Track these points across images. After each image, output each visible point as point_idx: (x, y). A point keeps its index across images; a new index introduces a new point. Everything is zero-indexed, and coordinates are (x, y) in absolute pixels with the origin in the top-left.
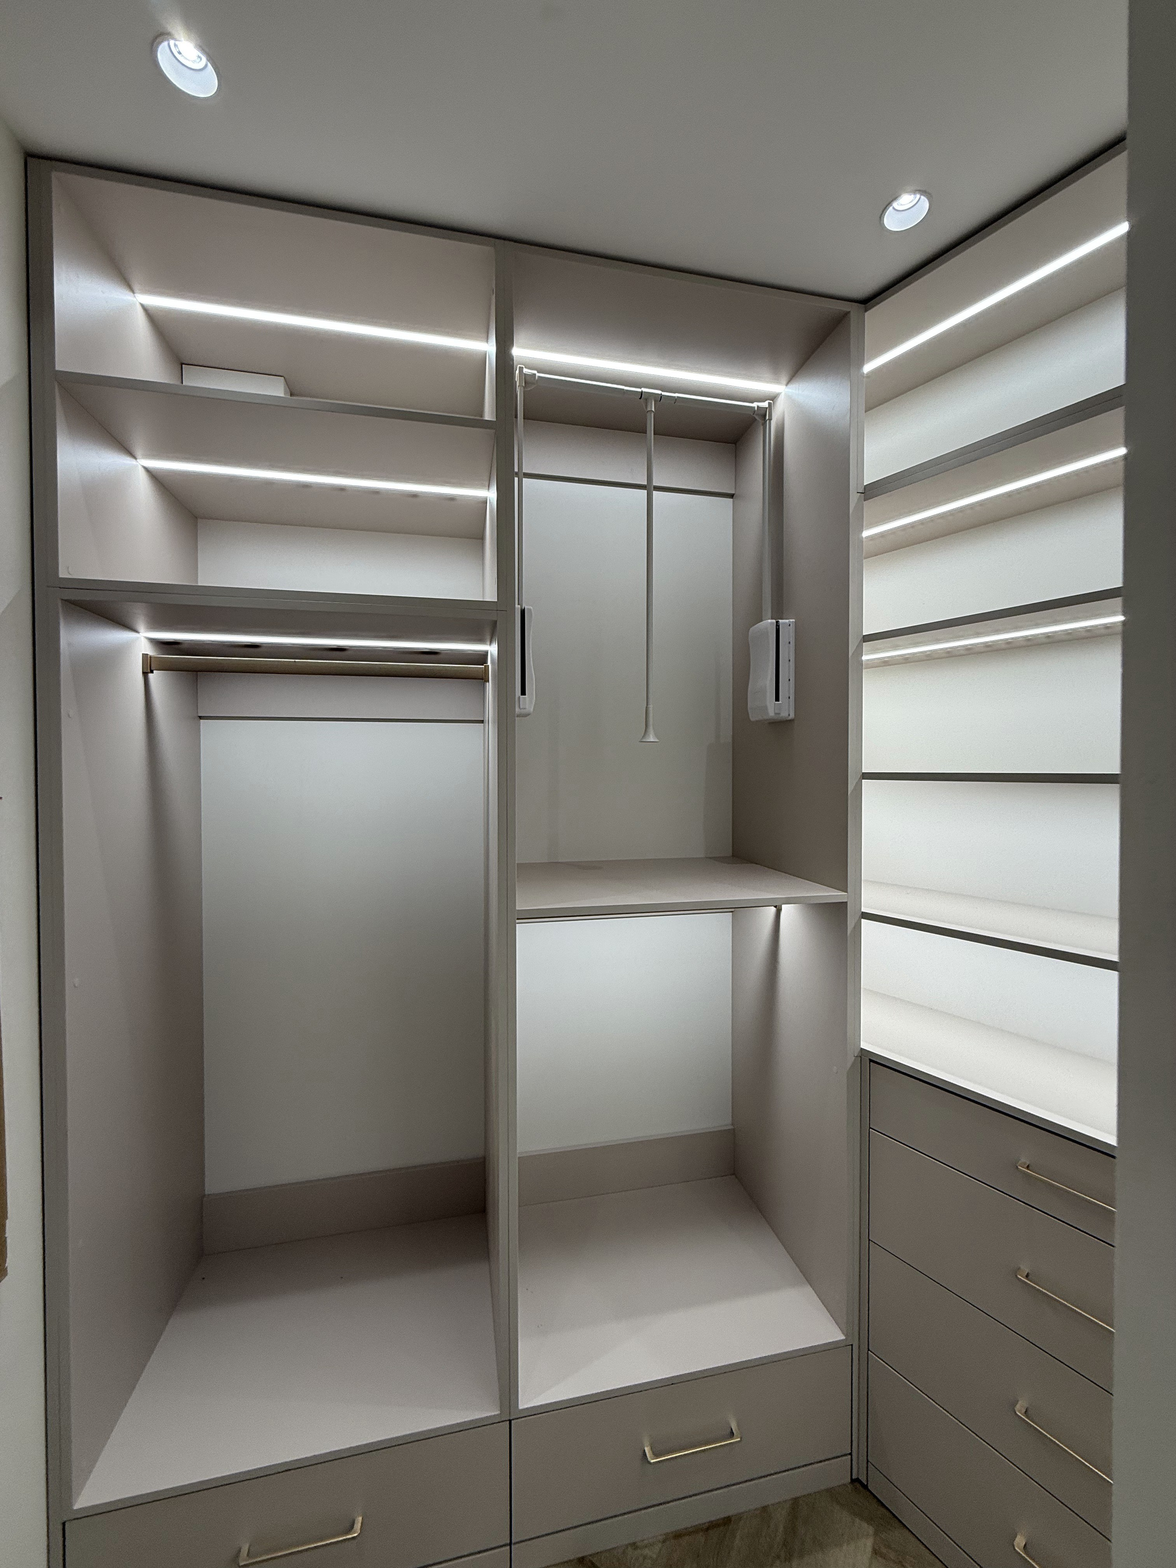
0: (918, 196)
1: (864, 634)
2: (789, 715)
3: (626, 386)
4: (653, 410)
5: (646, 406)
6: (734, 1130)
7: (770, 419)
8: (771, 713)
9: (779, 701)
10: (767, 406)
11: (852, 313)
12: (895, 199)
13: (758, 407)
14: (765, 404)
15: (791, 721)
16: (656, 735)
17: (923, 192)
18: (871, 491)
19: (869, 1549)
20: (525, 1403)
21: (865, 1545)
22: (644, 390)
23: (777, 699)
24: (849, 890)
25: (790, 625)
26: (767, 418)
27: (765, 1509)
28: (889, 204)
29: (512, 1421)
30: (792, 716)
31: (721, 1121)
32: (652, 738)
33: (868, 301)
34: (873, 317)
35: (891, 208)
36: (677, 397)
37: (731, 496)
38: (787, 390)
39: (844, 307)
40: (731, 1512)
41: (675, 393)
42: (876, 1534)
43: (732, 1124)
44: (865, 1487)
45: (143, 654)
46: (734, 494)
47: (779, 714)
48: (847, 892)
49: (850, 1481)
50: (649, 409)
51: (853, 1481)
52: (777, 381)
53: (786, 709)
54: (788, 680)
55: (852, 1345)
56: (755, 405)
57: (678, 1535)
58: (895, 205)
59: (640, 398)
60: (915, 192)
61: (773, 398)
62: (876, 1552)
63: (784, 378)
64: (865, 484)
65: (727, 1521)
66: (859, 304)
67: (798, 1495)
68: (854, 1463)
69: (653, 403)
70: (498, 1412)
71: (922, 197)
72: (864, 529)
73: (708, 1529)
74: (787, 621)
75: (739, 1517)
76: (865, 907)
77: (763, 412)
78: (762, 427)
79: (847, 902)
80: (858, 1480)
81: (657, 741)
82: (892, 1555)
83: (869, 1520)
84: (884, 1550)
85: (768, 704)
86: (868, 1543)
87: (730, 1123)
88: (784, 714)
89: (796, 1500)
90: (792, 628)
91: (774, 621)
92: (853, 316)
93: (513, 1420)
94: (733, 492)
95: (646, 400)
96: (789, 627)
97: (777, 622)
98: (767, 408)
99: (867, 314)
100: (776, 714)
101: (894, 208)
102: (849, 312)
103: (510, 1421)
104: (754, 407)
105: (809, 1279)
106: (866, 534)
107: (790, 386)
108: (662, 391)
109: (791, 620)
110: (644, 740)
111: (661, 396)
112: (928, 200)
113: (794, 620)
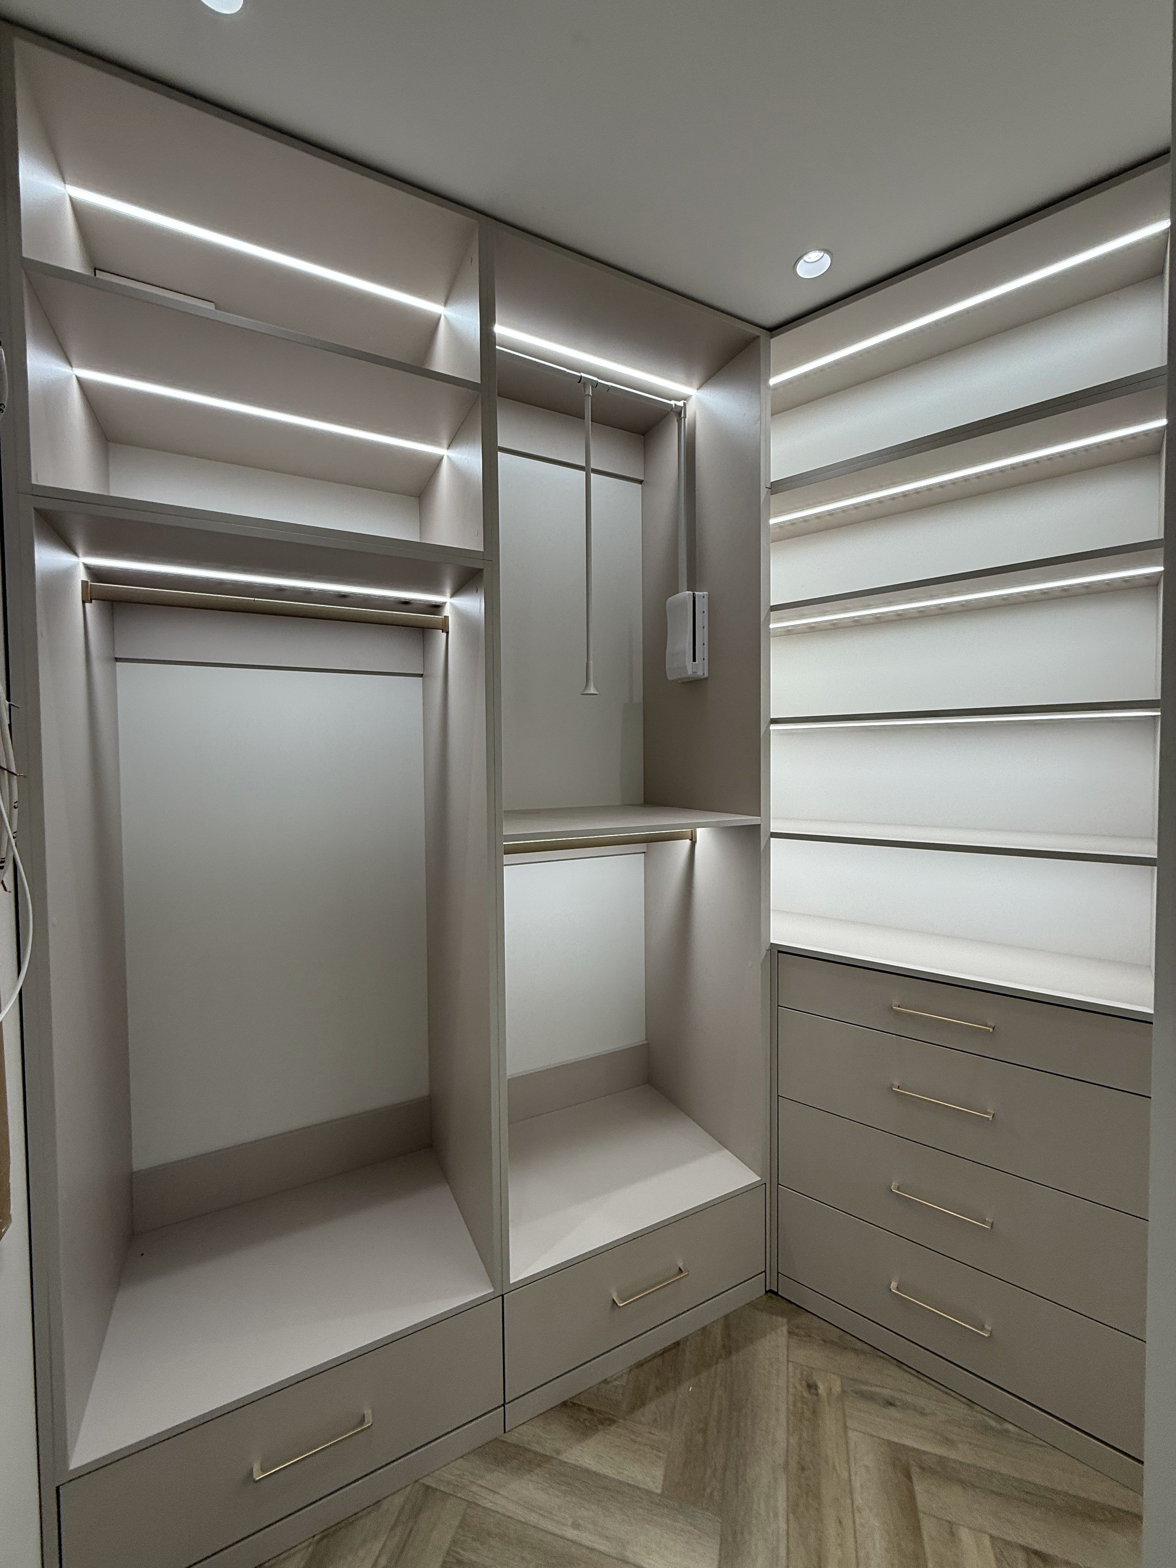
0: (822, 254)
1: (771, 605)
2: (704, 674)
3: (567, 369)
4: (591, 394)
5: (585, 391)
6: (648, 1043)
7: (685, 417)
8: (690, 672)
9: (695, 662)
10: (682, 405)
11: (761, 337)
12: (806, 254)
13: (675, 405)
14: (681, 404)
15: (706, 679)
16: (596, 688)
17: (827, 251)
18: (776, 487)
19: (785, 1333)
20: (516, 1275)
21: (782, 1331)
22: (583, 375)
23: (694, 660)
24: (761, 816)
25: (704, 597)
26: (683, 416)
27: (704, 1328)
28: (801, 258)
29: (505, 1296)
30: (706, 675)
31: (637, 1038)
32: (592, 690)
33: (774, 330)
34: (778, 344)
35: (802, 261)
36: (611, 386)
37: (641, 482)
38: (697, 394)
39: (756, 331)
40: (678, 1338)
41: (608, 382)
42: (788, 1322)
43: (646, 1040)
44: (776, 1294)
45: (82, 581)
46: (643, 481)
47: (696, 673)
48: (760, 816)
49: (764, 1293)
50: (586, 393)
51: (766, 1292)
52: (689, 384)
53: (700, 669)
54: (702, 643)
55: (765, 1184)
56: (673, 402)
57: (640, 1365)
58: (806, 258)
59: (579, 382)
60: (820, 250)
61: (686, 398)
62: (790, 1333)
63: (696, 383)
64: (771, 481)
65: (677, 1344)
66: (767, 332)
67: (727, 1312)
68: (768, 1277)
69: (591, 387)
70: (492, 1290)
71: (826, 255)
72: (771, 516)
73: (663, 1353)
74: (701, 593)
75: (686, 1339)
76: (772, 829)
77: (679, 410)
78: (677, 424)
79: (760, 825)
80: (771, 1291)
81: (598, 693)
82: (802, 1333)
83: (782, 1314)
84: (796, 1331)
85: (687, 663)
86: (785, 1329)
87: (645, 1039)
88: (700, 673)
89: (726, 1317)
90: (706, 599)
91: (691, 593)
92: (762, 340)
93: (505, 1294)
94: (643, 479)
95: (584, 384)
96: (703, 599)
97: (693, 593)
98: (682, 407)
99: (772, 340)
100: (694, 673)
101: (805, 261)
102: (759, 336)
103: (502, 1296)
104: (672, 405)
105: (724, 1143)
106: (772, 521)
107: (701, 391)
108: (598, 378)
109: (705, 593)
110: (586, 692)
111: (597, 383)
112: (830, 256)
113: (707, 593)
